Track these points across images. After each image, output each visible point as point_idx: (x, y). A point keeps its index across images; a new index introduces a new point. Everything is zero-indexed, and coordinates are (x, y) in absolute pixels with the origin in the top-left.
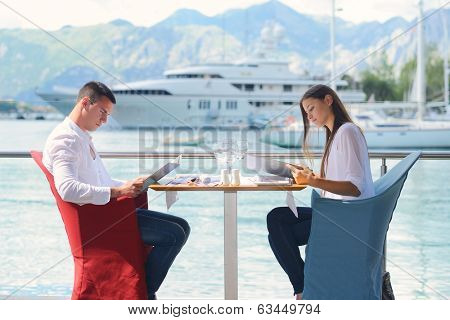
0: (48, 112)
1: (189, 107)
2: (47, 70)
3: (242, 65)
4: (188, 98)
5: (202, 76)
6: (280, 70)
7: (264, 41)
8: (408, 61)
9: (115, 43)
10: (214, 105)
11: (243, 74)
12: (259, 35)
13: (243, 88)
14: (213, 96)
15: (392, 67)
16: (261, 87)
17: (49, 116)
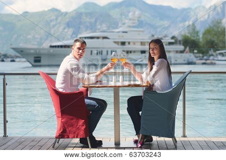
0: (17, 57)
1: (91, 54)
2: (16, 35)
3: (118, 32)
4: (91, 49)
5: (98, 38)
6: (139, 34)
7: (130, 20)
8: (206, 29)
9: (51, 21)
10: (104, 53)
11: (119, 36)
12: (128, 16)
13: (120, 44)
14: (104, 48)
15: (198, 32)
16: (129, 43)
17: (17, 60)
